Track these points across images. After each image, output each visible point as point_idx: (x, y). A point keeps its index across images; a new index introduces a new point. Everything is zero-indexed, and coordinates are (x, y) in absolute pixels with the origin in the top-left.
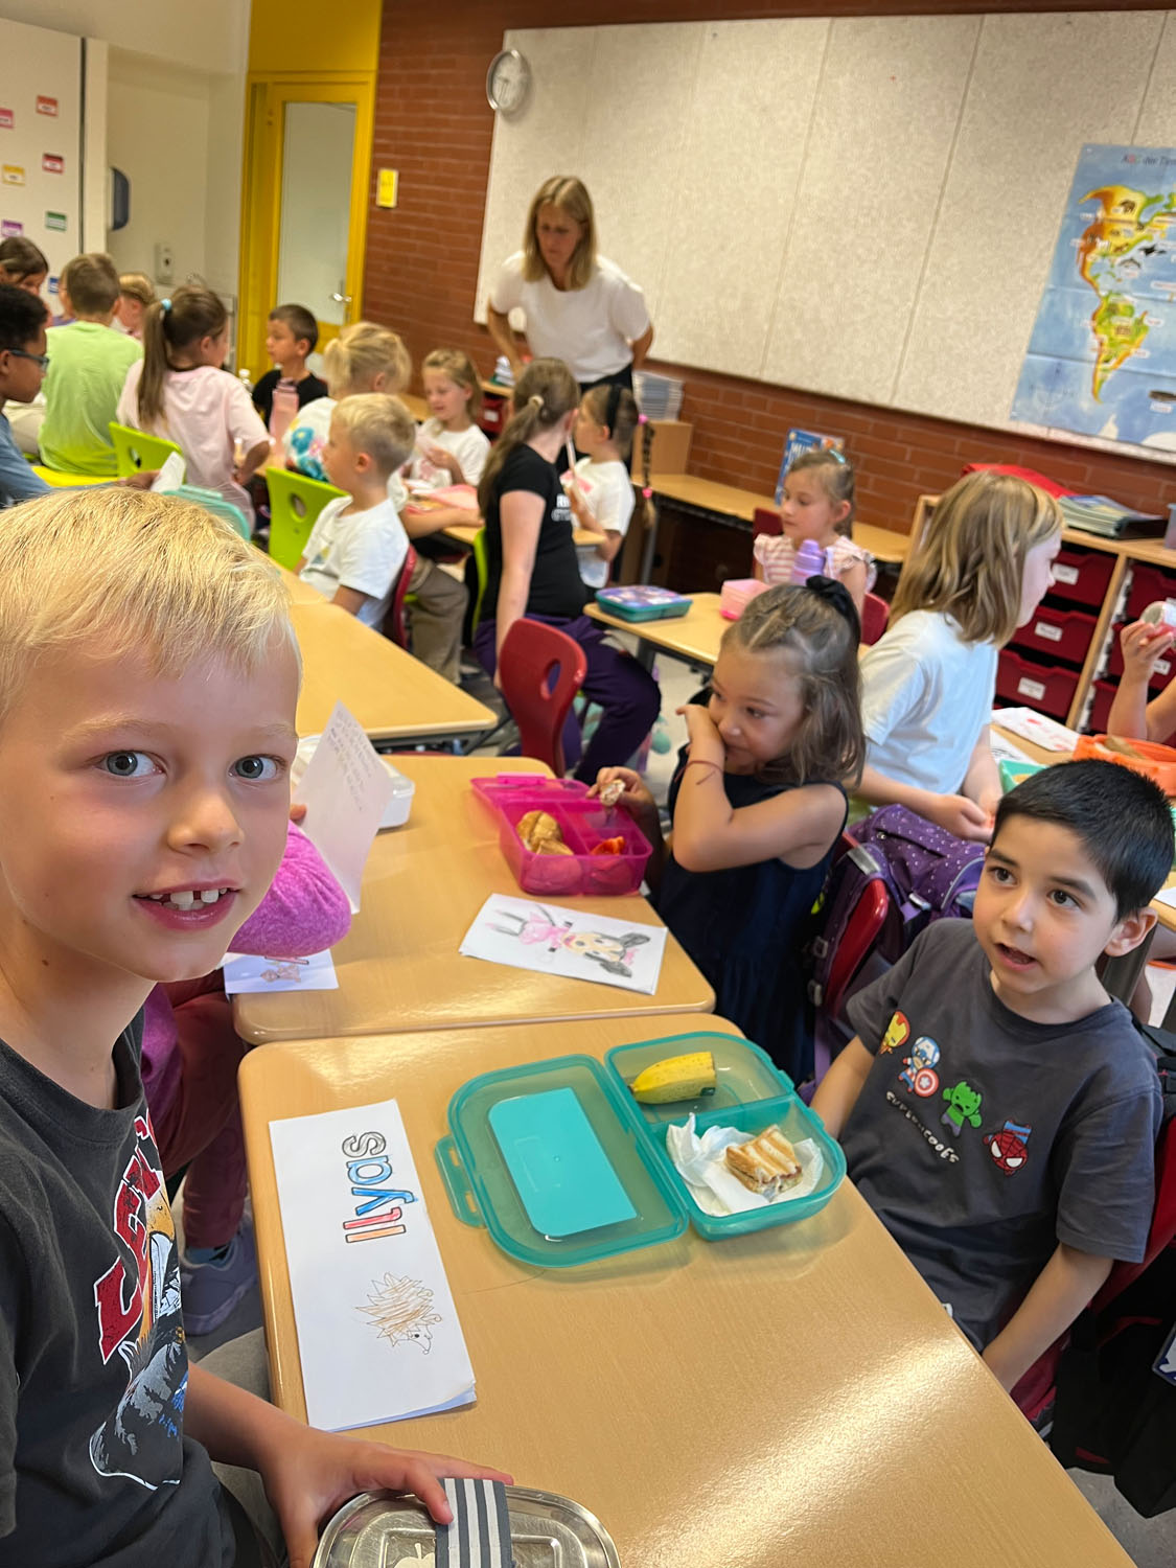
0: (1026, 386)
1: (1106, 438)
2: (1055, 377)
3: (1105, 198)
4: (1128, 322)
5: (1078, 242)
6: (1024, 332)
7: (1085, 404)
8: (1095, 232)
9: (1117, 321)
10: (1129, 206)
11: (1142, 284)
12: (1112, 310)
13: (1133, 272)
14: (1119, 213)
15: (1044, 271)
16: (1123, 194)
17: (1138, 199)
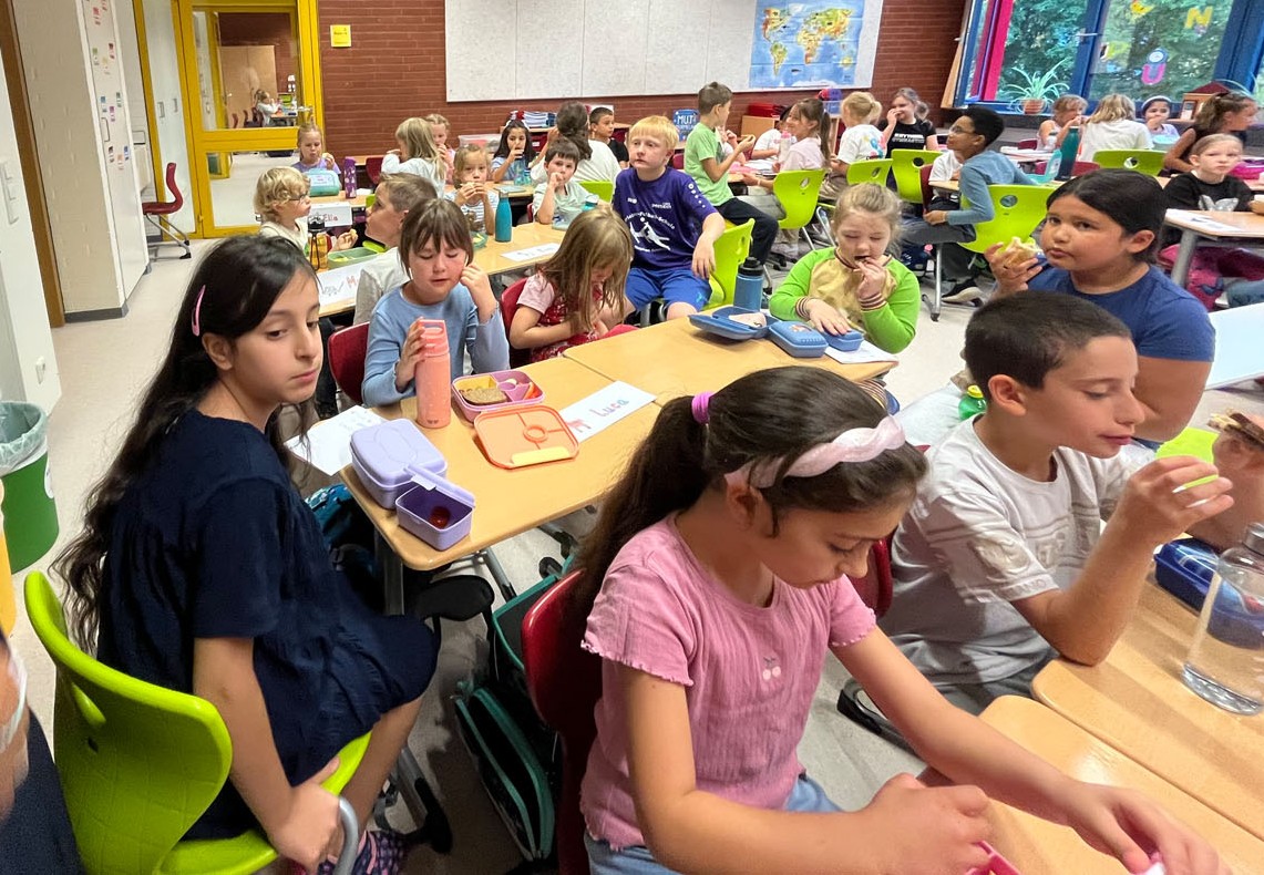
0: (753, 76)
1: (781, 87)
2: (762, 71)
3: (768, 12)
4: (781, 50)
5: (762, 27)
6: (748, 58)
7: (773, 77)
8: (766, 23)
9: (778, 50)
10: (776, 14)
11: (784, 38)
12: (776, 47)
13: (779, 35)
14: (773, 16)
15: (751, 37)
16: (773, 10)
17: (778, 11)
